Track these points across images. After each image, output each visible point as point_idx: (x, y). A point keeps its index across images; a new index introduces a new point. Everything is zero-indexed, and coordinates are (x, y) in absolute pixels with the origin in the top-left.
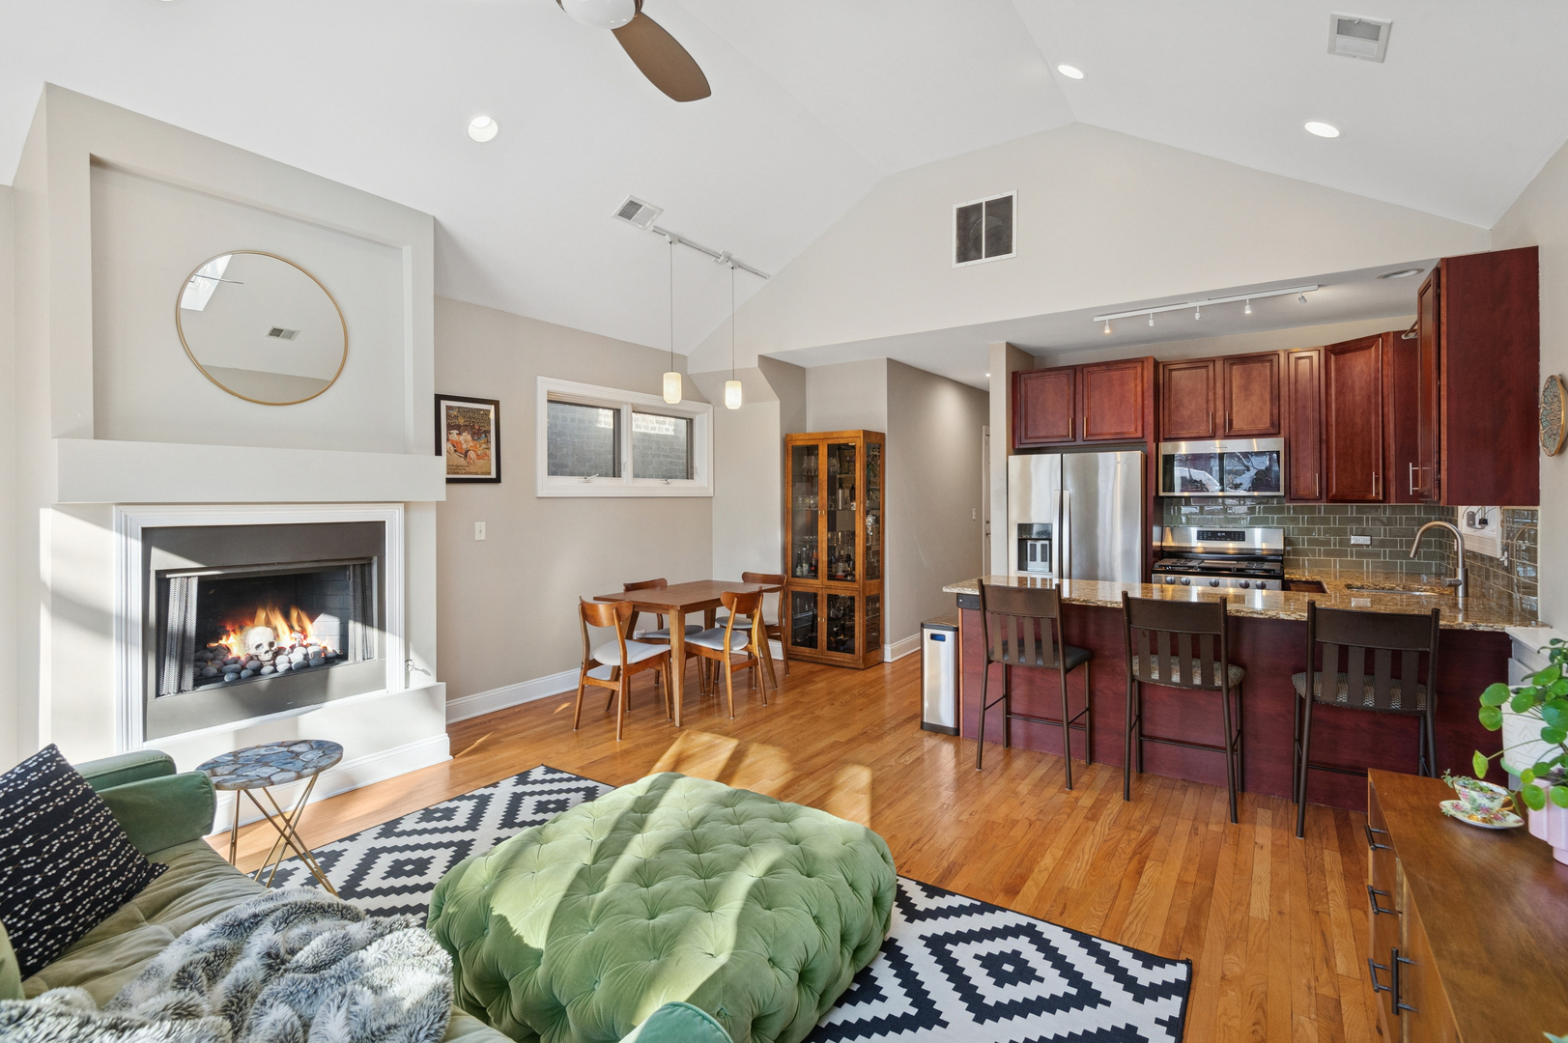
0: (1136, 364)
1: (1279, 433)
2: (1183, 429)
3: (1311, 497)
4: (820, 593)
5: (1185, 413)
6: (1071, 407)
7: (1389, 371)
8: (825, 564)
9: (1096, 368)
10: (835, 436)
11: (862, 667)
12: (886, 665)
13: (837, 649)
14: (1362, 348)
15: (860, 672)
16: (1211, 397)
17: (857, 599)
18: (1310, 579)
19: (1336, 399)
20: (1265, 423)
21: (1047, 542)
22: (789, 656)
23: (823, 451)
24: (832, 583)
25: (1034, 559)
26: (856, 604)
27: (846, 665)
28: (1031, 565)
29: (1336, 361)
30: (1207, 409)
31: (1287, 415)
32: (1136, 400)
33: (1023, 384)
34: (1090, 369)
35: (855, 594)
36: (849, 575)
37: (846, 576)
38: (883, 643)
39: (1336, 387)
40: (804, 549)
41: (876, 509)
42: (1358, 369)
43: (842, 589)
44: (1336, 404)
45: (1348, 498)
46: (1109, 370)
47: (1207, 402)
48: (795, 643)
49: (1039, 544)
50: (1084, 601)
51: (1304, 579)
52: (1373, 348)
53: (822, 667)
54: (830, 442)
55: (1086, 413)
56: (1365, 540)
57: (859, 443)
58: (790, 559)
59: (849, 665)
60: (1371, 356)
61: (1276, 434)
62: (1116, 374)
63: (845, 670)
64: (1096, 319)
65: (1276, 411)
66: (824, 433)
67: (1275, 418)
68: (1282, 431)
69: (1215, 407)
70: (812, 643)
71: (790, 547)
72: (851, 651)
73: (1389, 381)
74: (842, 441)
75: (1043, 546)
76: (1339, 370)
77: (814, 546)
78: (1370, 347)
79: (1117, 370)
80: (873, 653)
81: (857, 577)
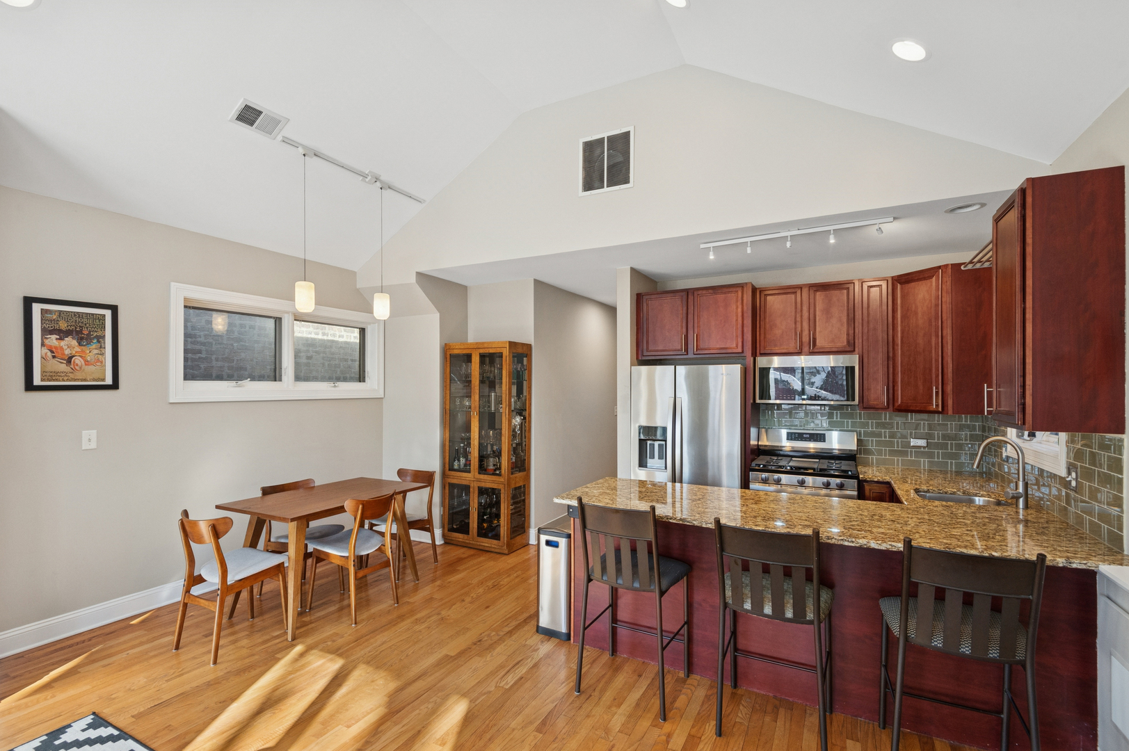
0: (737, 289)
1: (854, 351)
2: (776, 346)
3: (880, 406)
4: (472, 485)
5: (778, 332)
6: (684, 325)
7: (947, 299)
8: (477, 460)
9: (704, 292)
10: (486, 346)
11: (506, 552)
12: (531, 547)
13: (485, 536)
14: (925, 279)
15: (505, 557)
16: (798, 319)
17: (502, 491)
18: (881, 480)
19: (902, 322)
20: (842, 342)
21: (664, 443)
22: (447, 542)
23: (476, 359)
24: (482, 477)
25: (652, 457)
26: (502, 496)
27: (493, 550)
28: (650, 462)
29: (902, 289)
30: (796, 328)
31: (860, 335)
32: (737, 320)
33: (645, 304)
34: (700, 292)
35: (501, 487)
36: (497, 471)
37: (495, 470)
38: (529, 527)
39: (902, 312)
40: (462, 445)
41: (523, 410)
42: (920, 296)
43: (488, 481)
44: (902, 326)
45: (911, 408)
46: (715, 293)
47: (795, 323)
48: (451, 530)
49: (657, 444)
51: (876, 480)
52: (934, 278)
53: (472, 552)
54: (482, 351)
55: (696, 330)
56: (922, 443)
57: (506, 352)
58: (447, 454)
59: (496, 551)
60: (931, 285)
61: (852, 352)
62: (720, 297)
63: (492, 555)
64: (702, 246)
65: (851, 332)
66: (477, 343)
67: (851, 338)
68: (856, 349)
69: (802, 328)
70: (464, 529)
71: (447, 443)
72: (497, 537)
73: (947, 307)
74: (491, 351)
75: (660, 446)
76: (903, 297)
77: (468, 441)
78: (931, 277)
79: (722, 293)
80: (518, 539)
81: (503, 472)
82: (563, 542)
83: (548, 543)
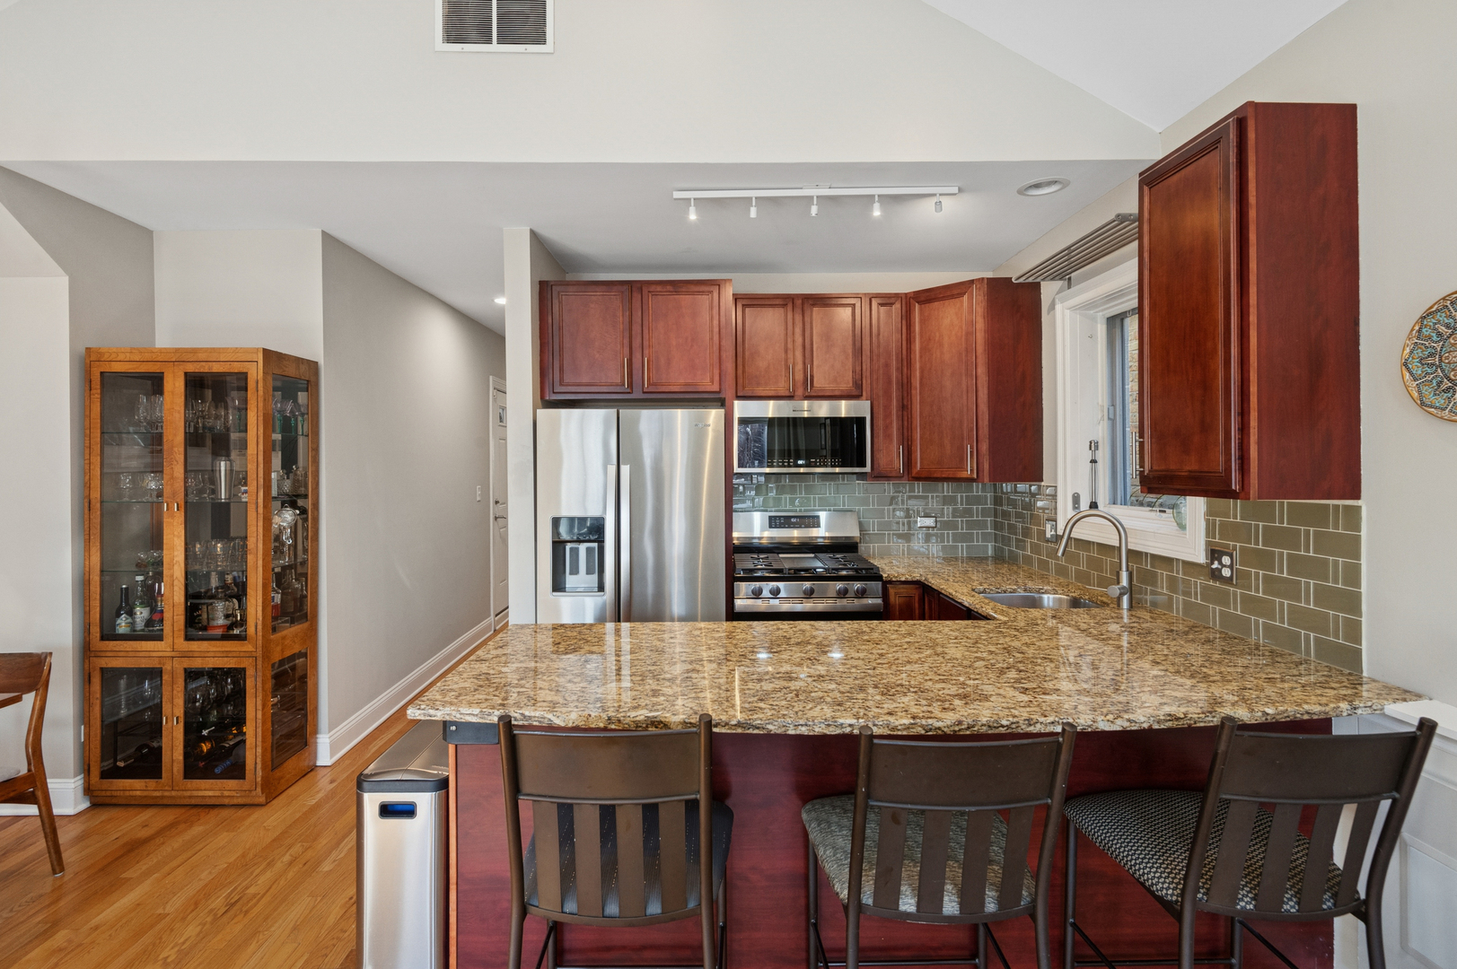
0: (711, 288)
1: (862, 395)
2: (758, 384)
3: (894, 474)
4: (167, 667)
5: (762, 364)
6: (626, 341)
7: (980, 324)
8: (180, 610)
9: (659, 288)
10: (202, 356)
11: (262, 800)
12: (321, 772)
13: (207, 774)
14: (953, 297)
15: (258, 814)
16: (790, 346)
17: (250, 672)
18: (910, 578)
19: (921, 357)
20: (846, 384)
21: (598, 545)
22: (98, 801)
23: (175, 386)
24: (195, 646)
25: (575, 571)
26: (249, 683)
27: (226, 801)
28: (570, 581)
29: (921, 310)
30: (786, 360)
31: (868, 374)
32: (711, 339)
33: (556, 302)
34: (652, 288)
35: (245, 663)
36: (234, 631)
37: (230, 627)
38: (315, 732)
39: (921, 343)
40: (139, 578)
41: (300, 498)
42: (946, 322)
43: (211, 654)
44: (921, 361)
45: (935, 475)
46: (677, 293)
47: (786, 351)
48: (107, 774)
49: (583, 548)
50: (739, 724)
51: (903, 579)
52: (966, 297)
53: (169, 816)
54: (191, 368)
55: (646, 352)
57: (256, 373)
58: (96, 604)
59: (235, 801)
60: (962, 306)
61: (857, 397)
62: (685, 300)
63: (225, 813)
64: (677, 195)
65: (858, 369)
66: (177, 350)
67: (858, 377)
68: (864, 394)
69: (794, 359)
70: (149, 765)
71: (96, 578)
72: (237, 771)
73: (980, 337)
74: (216, 368)
75: (590, 550)
76: (923, 322)
77: (156, 570)
78: (962, 295)
79: (688, 293)
80: (292, 765)
81: (251, 630)
82: (425, 802)
83: (387, 811)
